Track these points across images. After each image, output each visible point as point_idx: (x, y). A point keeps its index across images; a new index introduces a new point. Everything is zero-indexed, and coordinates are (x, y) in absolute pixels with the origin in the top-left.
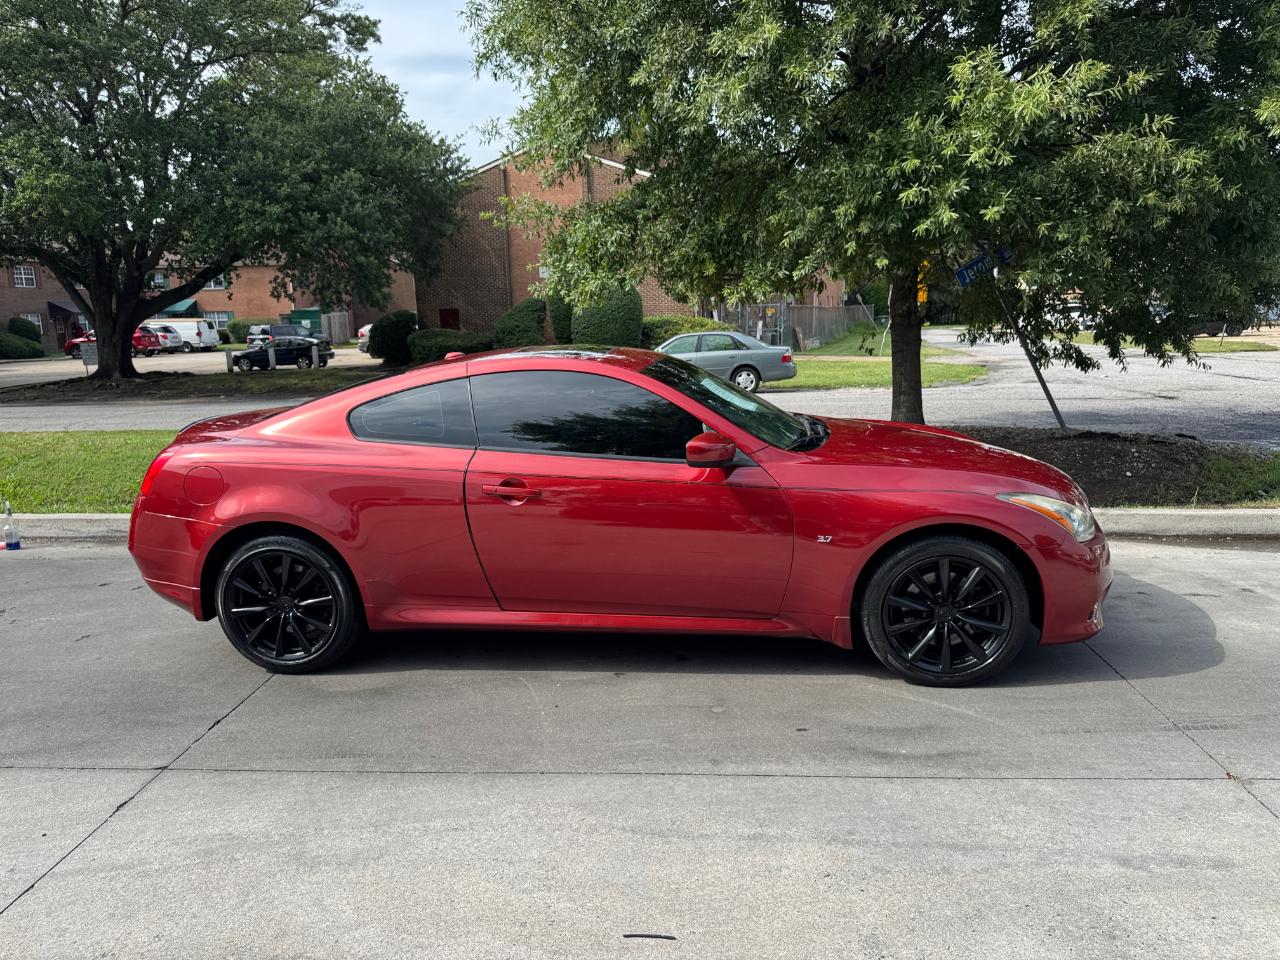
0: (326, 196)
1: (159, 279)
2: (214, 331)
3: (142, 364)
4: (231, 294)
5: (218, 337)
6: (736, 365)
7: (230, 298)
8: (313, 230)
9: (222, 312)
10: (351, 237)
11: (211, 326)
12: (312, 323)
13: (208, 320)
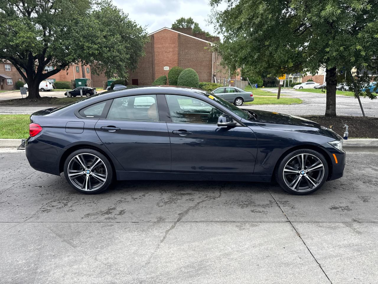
0: (110, 43)
1: (46, 68)
2: (51, 85)
3: (42, 94)
4: (68, 73)
5: (52, 87)
6: (237, 97)
7: (67, 74)
8: (106, 53)
9: (52, 79)
10: (118, 56)
11: (50, 83)
12: (82, 83)
13: (50, 81)
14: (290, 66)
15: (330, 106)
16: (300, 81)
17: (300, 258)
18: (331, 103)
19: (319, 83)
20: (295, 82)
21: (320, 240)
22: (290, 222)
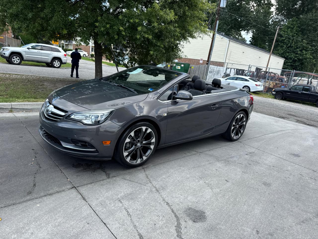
14: (64, 33)
15: (98, 73)
16: (71, 48)
17: (88, 224)
18: (99, 71)
19: (86, 52)
20: (67, 48)
21: (103, 199)
22: (75, 188)
